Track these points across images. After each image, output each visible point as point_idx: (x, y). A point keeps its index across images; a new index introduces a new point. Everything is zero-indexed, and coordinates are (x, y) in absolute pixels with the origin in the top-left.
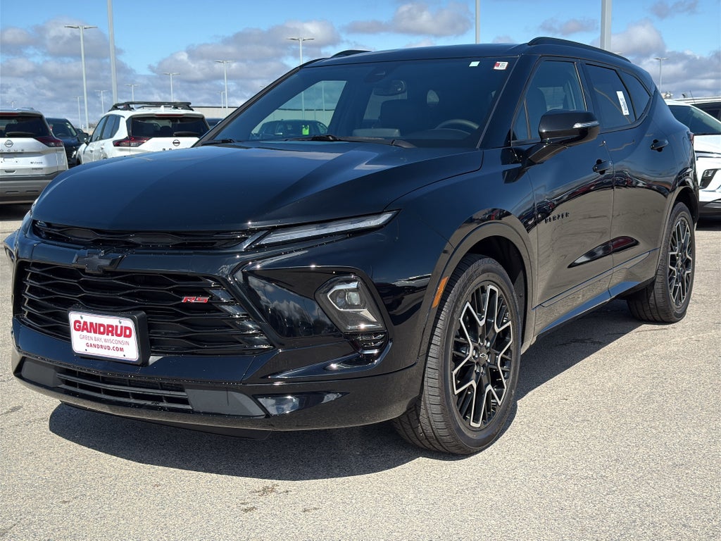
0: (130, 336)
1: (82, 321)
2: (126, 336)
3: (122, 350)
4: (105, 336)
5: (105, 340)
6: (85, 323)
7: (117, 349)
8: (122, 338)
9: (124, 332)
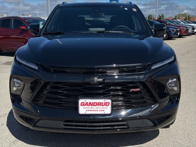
0: (108, 105)
1: (85, 102)
2: (106, 105)
3: (104, 110)
4: (97, 107)
5: (96, 108)
6: (87, 103)
7: (101, 110)
8: (105, 106)
9: (106, 104)
